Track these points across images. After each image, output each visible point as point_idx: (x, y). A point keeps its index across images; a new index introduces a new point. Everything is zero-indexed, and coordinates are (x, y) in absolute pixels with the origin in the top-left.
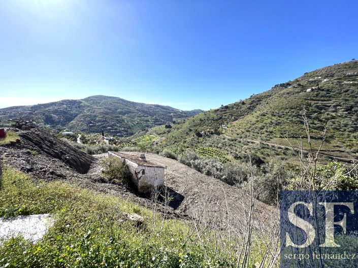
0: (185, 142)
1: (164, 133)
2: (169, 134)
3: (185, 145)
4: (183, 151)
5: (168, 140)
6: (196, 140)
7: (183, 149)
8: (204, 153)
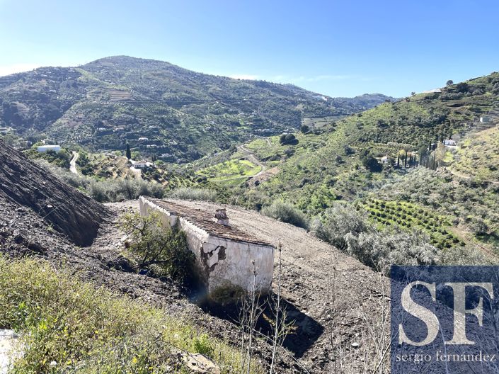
0: (332, 183)
1: (278, 157)
2: (291, 161)
3: (333, 190)
4: (325, 206)
5: (288, 176)
6: (363, 178)
7: (327, 201)
8: (384, 216)
